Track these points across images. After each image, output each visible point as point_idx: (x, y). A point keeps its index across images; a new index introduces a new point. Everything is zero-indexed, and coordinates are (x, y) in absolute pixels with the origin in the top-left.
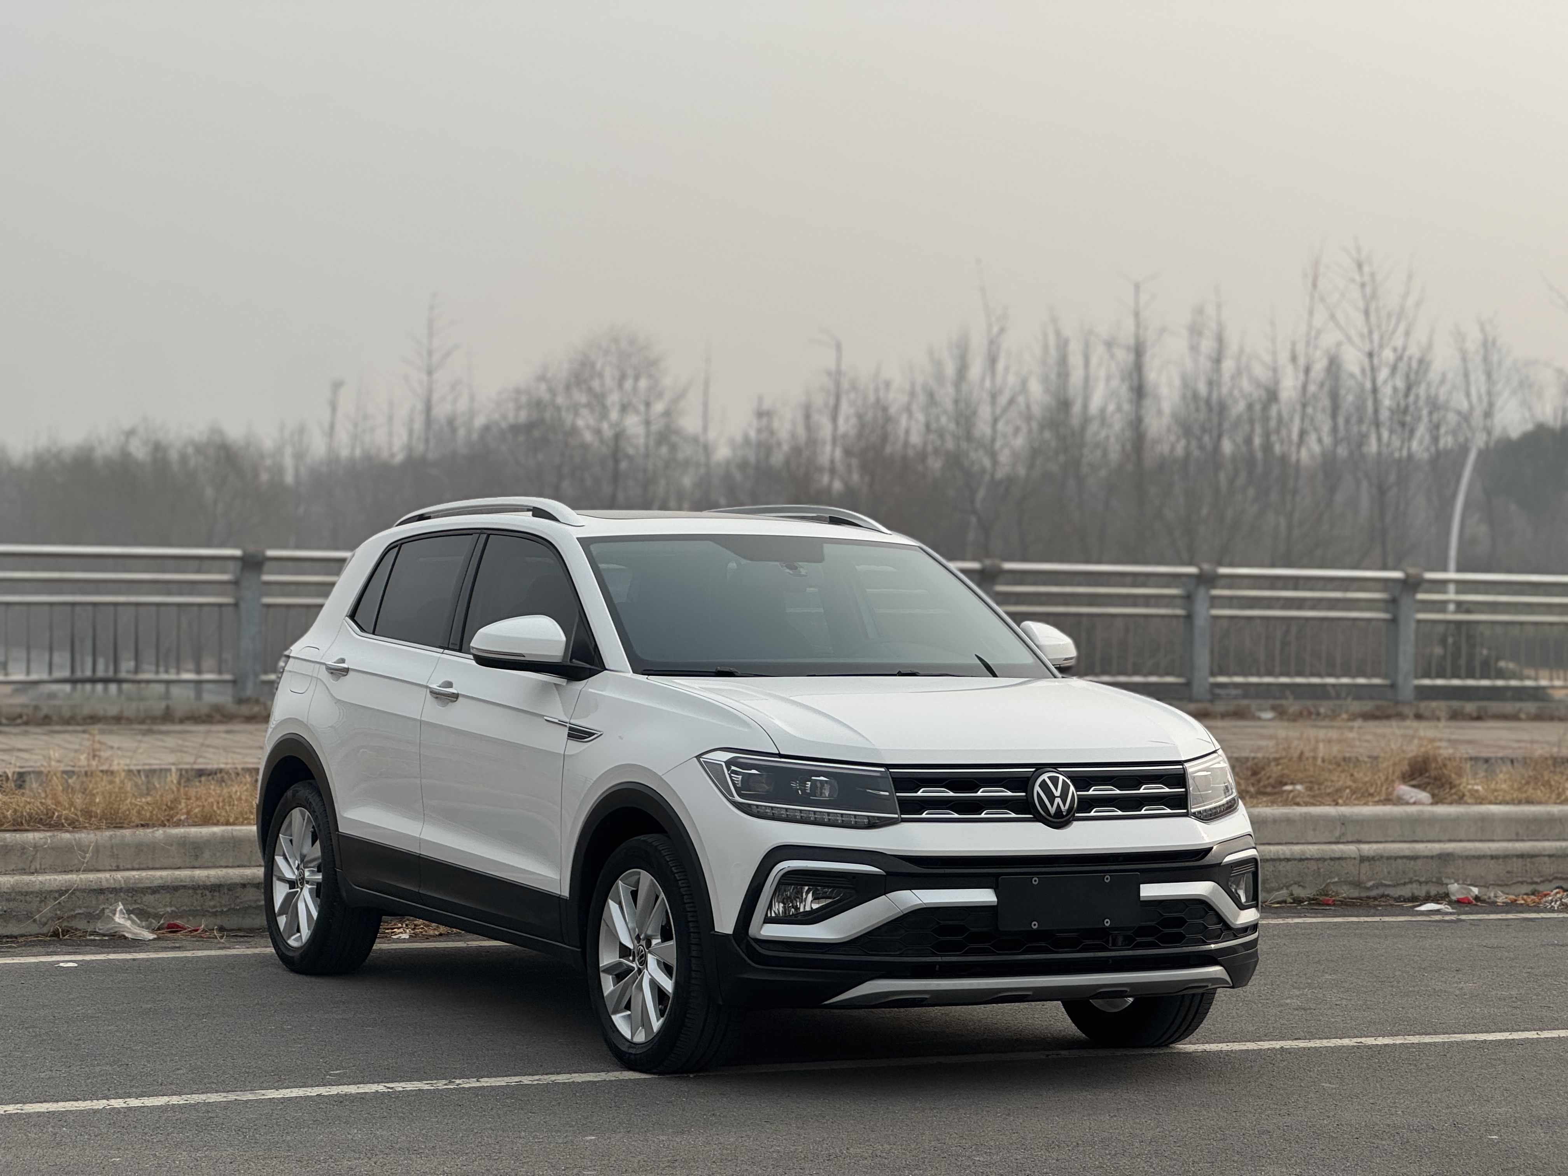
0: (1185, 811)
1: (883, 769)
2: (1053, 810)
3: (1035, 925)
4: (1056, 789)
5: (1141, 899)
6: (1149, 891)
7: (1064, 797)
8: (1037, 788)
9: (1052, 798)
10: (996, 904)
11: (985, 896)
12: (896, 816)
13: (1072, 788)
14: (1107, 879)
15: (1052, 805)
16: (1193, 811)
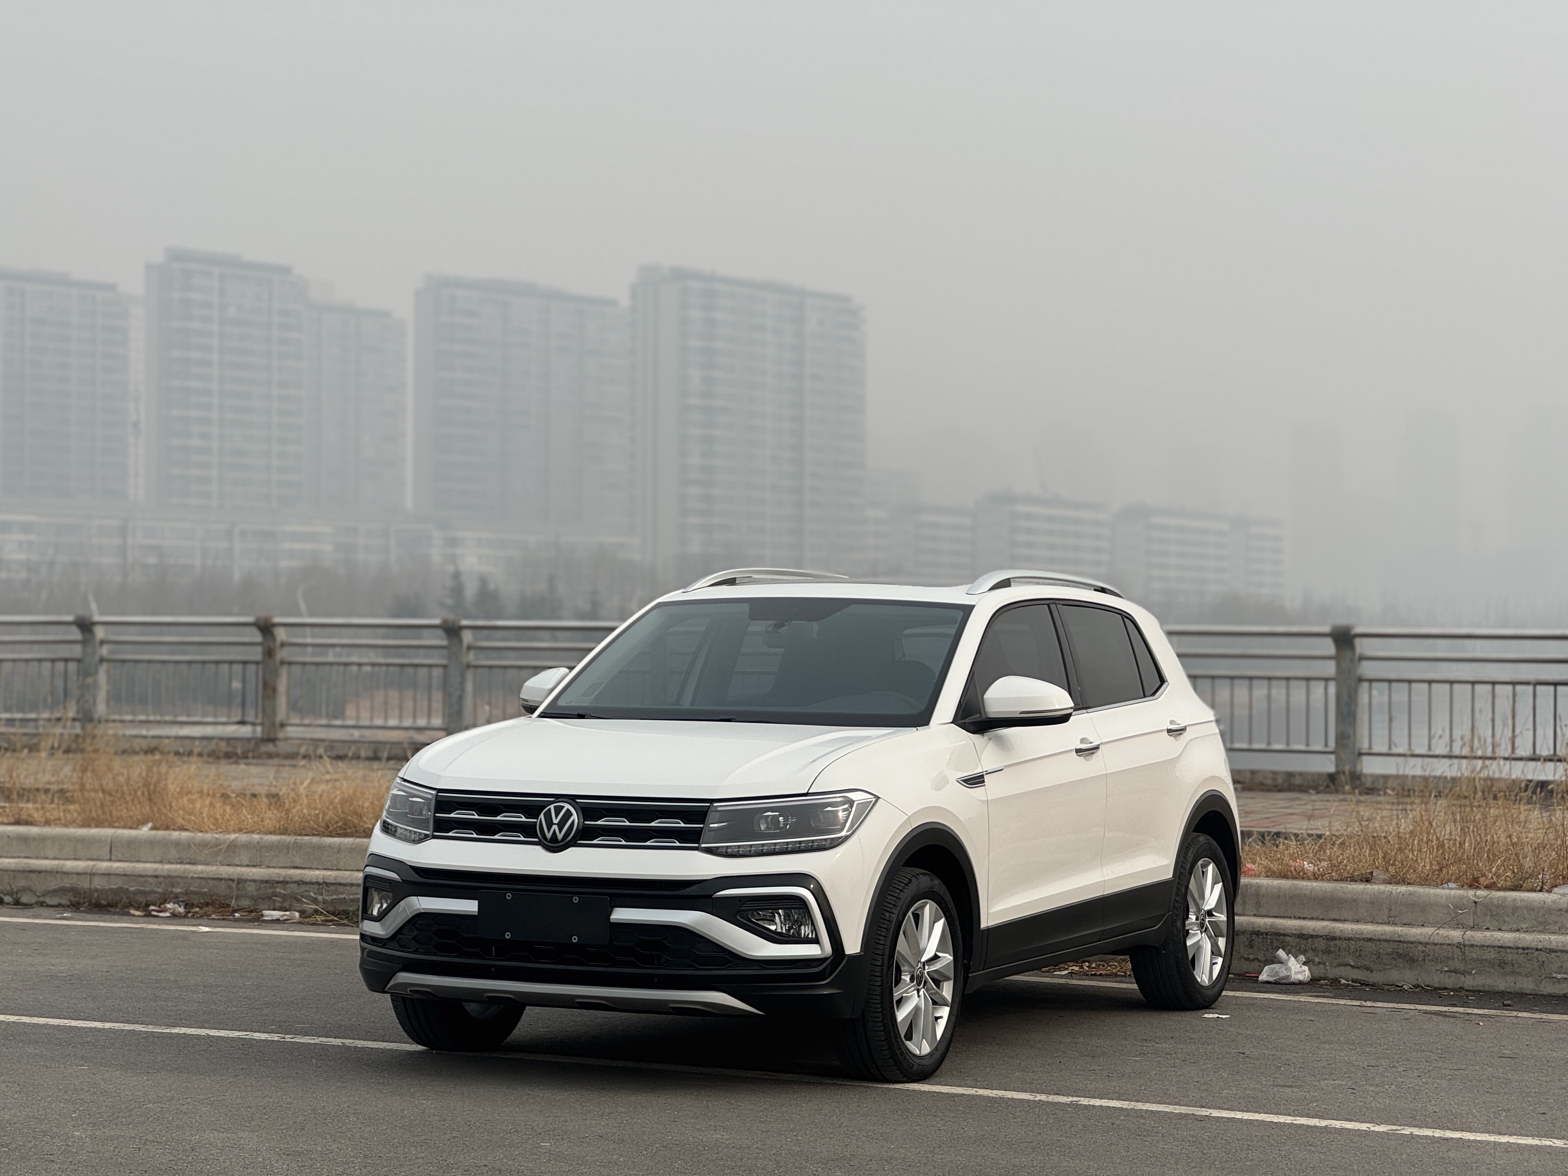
0: (697, 845)
1: (434, 792)
2: (549, 835)
3: (508, 935)
4: (556, 817)
5: (611, 921)
6: (622, 914)
7: (561, 825)
8: (542, 816)
9: (550, 824)
10: (476, 914)
11: (470, 906)
12: (428, 833)
13: (575, 816)
14: (576, 899)
15: (549, 831)
16: (703, 845)
